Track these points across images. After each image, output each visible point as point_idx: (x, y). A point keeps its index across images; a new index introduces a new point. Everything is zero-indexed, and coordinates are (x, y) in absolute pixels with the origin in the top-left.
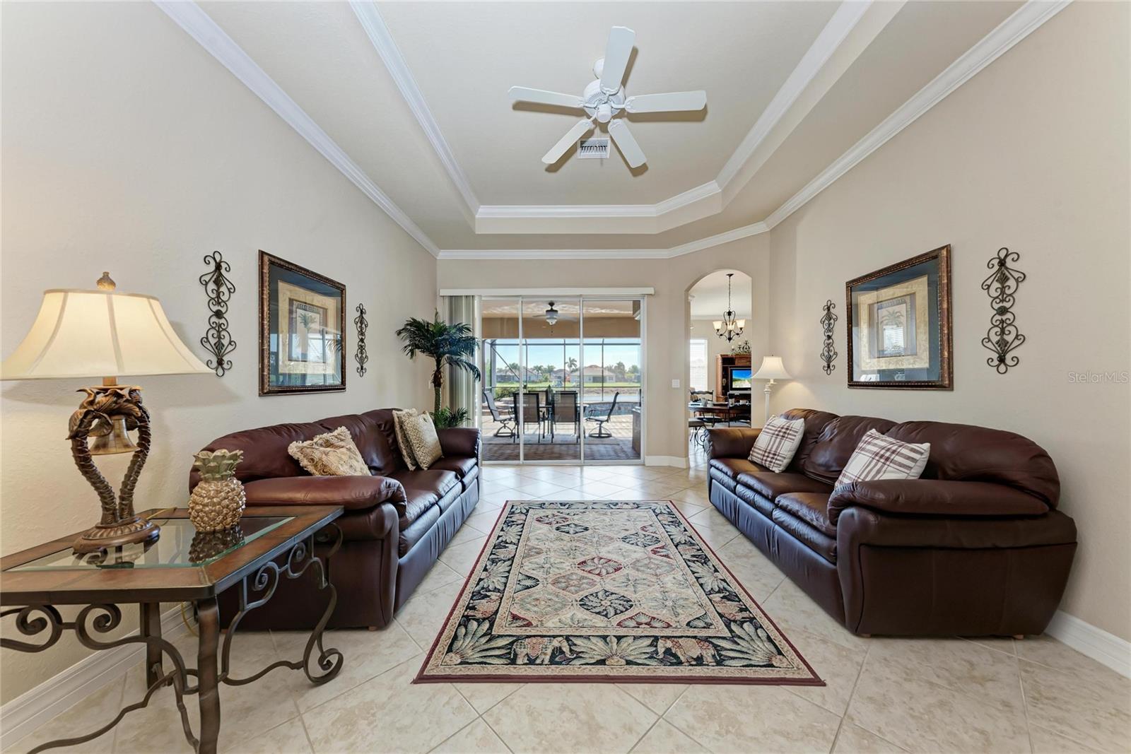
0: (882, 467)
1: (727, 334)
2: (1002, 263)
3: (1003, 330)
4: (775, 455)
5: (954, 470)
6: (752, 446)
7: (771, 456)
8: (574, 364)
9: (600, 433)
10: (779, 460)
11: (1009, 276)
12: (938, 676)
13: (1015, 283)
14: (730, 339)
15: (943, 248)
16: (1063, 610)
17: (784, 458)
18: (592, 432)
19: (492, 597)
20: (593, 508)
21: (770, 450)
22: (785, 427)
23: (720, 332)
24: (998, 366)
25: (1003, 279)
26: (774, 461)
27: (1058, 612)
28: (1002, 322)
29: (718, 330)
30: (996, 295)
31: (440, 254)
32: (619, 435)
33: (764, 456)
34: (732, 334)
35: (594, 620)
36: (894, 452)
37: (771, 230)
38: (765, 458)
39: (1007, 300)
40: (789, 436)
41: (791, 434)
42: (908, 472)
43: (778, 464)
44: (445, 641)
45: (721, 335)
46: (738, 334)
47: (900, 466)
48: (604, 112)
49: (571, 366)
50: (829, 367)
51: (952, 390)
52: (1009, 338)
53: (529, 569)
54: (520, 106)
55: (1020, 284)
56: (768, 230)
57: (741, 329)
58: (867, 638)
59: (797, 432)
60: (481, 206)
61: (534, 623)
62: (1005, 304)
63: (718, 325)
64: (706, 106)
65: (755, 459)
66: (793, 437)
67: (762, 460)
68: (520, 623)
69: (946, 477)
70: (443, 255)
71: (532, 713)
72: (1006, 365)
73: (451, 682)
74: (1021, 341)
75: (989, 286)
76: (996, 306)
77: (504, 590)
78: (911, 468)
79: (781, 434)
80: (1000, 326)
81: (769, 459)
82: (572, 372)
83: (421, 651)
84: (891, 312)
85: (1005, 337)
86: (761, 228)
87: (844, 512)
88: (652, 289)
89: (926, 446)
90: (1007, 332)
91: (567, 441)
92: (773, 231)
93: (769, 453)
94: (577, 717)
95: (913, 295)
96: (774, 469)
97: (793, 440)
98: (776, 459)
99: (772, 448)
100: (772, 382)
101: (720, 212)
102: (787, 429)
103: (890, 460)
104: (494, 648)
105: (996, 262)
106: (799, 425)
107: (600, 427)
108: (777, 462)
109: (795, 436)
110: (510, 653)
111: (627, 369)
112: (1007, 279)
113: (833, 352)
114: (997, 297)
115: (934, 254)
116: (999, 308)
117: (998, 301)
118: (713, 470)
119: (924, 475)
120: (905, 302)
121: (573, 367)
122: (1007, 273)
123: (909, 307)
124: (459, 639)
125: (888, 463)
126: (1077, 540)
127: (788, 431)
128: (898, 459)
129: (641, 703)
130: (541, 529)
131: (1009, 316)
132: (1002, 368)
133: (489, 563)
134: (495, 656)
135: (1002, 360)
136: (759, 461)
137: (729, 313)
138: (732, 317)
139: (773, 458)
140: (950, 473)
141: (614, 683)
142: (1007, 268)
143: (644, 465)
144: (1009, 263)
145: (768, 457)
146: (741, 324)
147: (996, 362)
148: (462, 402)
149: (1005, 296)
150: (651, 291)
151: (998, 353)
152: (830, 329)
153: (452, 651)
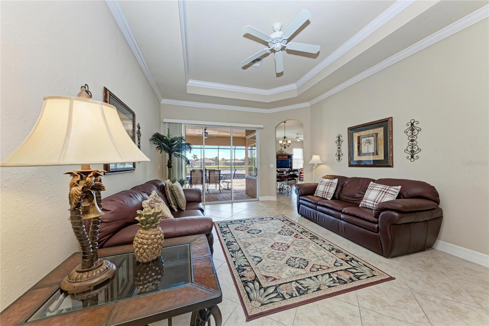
0: (384, 195)
1: (284, 146)
2: (412, 124)
3: (412, 147)
4: (328, 193)
5: (407, 195)
6: (316, 190)
7: (326, 193)
8: (196, 157)
9: (228, 188)
10: (330, 195)
11: (415, 129)
12: (419, 268)
13: (417, 131)
14: (285, 148)
15: (390, 118)
16: (438, 239)
17: (332, 194)
18: (224, 188)
19: (247, 269)
20: (255, 221)
21: (326, 191)
22: (331, 182)
23: (282, 145)
24: (411, 159)
25: (412, 130)
26: (328, 195)
27: (437, 240)
28: (412, 144)
29: (281, 144)
30: (410, 135)
31: (163, 101)
32: (236, 188)
33: (323, 194)
34: (286, 146)
35: (300, 271)
36: (388, 190)
37: (311, 106)
38: (324, 195)
39: (414, 137)
40: (333, 186)
41: (333, 185)
42: (394, 196)
43: (330, 197)
44: (245, 297)
45: (282, 146)
46: (288, 146)
47: (391, 195)
48: (278, 46)
49: (195, 158)
50: (339, 159)
51: (393, 167)
52: (415, 150)
53: (252, 253)
54: (247, 36)
55: (419, 132)
56: (310, 106)
57: (290, 144)
58: (390, 258)
59: (335, 184)
60: (191, 80)
61: (277, 278)
62: (413, 138)
63: (281, 142)
64: (319, 52)
65: (318, 195)
66: (334, 186)
67: (323, 195)
68: (270, 279)
69: (404, 198)
70: (164, 101)
71: (312, 320)
72: (414, 159)
73: (265, 316)
74: (419, 151)
75: (407, 132)
76: (410, 139)
77: (250, 264)
78: (395, 195)
79: (329, 185)
80: (412, 146)
81: (326, 195)
82: (195, 161)
83: (237, 304)
84: (368, 140)
85: (413, 149)
86: (307, 104)
87: (382, 214)
88: (263, 126)
89: (400, 187)
90: (414, 148)
91: (215, 192)
92: (312, 106)
93: (325, 192)
94: (330, 316)
95: (377, 134)
96: (328, 199)
97: (334, 187)
98: (329, 195)
99: (326, 190)
100: (316, 165)
101: (296, 96)
102: (331, 183)
103: (387, 193)
104: (270, 294)
105: (410, 124)
106: (336, 181)
107: (228, 185)
108: (329, 196)
109: (335, 185)
110: (279, 295)
111: (220, 160)
112: (414, 130)
113: (341, 153)
114: (410, 136)
115: (387, 120)
116: (411, 140)
117: (411, 137)
118: (300, 201)
119: (397, 198)
120: (374, 136)
121: (196, 159)
122: (414, 128)
123: (375, 138)
124: (250, 293)
125: (386, 194)
126: (443, 216)
127: (332, 184)
128: (390, 192)
129: (347, 303)
130: (241, 233)
131: (414, 142)
132: (412, 160)
133: (231, 253)
134: (274, 297)
135: (412, 157)
136: (321, 196)
137: (285, 137)
138: (286, 138)
139: (327, 194)
140: (406, 196)
141: (330, 297)
142: (414, 126)
143: (259, 201)
144: (415, 124)
145: (325, 194)
146: (289, 142)
147: (410, 158)
148: (175, 175)
149: (413, 135)
150: (262, 126)
151: (411, 155)
152: (339, 145)
153: (252, 300)
